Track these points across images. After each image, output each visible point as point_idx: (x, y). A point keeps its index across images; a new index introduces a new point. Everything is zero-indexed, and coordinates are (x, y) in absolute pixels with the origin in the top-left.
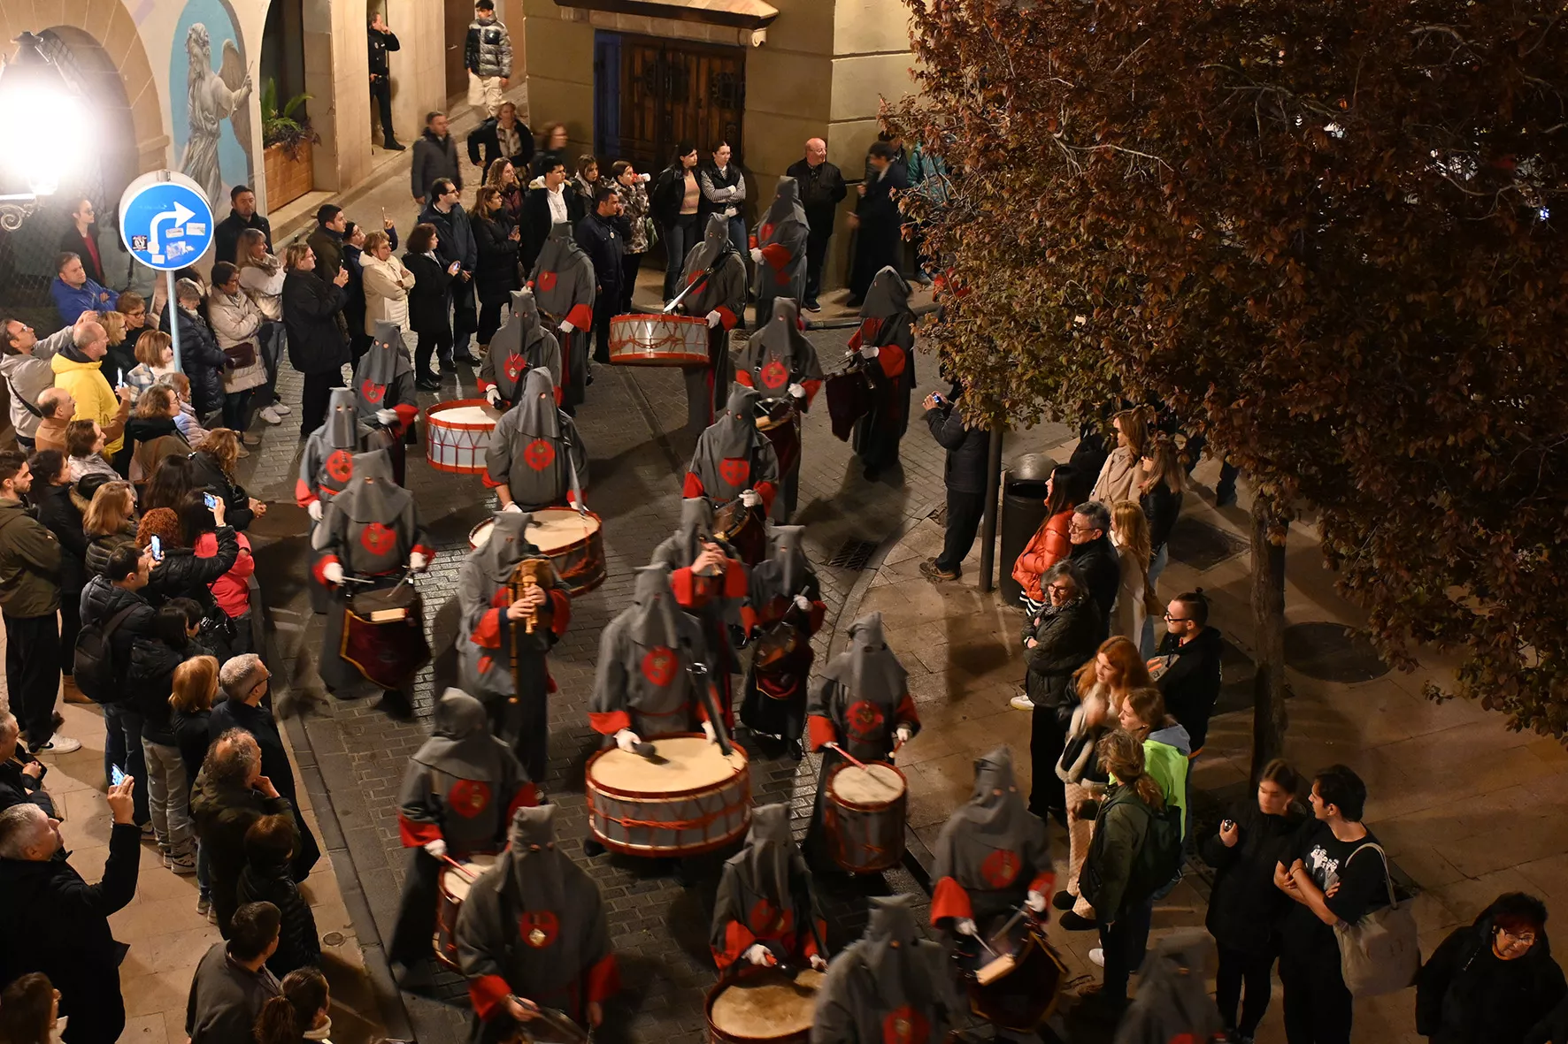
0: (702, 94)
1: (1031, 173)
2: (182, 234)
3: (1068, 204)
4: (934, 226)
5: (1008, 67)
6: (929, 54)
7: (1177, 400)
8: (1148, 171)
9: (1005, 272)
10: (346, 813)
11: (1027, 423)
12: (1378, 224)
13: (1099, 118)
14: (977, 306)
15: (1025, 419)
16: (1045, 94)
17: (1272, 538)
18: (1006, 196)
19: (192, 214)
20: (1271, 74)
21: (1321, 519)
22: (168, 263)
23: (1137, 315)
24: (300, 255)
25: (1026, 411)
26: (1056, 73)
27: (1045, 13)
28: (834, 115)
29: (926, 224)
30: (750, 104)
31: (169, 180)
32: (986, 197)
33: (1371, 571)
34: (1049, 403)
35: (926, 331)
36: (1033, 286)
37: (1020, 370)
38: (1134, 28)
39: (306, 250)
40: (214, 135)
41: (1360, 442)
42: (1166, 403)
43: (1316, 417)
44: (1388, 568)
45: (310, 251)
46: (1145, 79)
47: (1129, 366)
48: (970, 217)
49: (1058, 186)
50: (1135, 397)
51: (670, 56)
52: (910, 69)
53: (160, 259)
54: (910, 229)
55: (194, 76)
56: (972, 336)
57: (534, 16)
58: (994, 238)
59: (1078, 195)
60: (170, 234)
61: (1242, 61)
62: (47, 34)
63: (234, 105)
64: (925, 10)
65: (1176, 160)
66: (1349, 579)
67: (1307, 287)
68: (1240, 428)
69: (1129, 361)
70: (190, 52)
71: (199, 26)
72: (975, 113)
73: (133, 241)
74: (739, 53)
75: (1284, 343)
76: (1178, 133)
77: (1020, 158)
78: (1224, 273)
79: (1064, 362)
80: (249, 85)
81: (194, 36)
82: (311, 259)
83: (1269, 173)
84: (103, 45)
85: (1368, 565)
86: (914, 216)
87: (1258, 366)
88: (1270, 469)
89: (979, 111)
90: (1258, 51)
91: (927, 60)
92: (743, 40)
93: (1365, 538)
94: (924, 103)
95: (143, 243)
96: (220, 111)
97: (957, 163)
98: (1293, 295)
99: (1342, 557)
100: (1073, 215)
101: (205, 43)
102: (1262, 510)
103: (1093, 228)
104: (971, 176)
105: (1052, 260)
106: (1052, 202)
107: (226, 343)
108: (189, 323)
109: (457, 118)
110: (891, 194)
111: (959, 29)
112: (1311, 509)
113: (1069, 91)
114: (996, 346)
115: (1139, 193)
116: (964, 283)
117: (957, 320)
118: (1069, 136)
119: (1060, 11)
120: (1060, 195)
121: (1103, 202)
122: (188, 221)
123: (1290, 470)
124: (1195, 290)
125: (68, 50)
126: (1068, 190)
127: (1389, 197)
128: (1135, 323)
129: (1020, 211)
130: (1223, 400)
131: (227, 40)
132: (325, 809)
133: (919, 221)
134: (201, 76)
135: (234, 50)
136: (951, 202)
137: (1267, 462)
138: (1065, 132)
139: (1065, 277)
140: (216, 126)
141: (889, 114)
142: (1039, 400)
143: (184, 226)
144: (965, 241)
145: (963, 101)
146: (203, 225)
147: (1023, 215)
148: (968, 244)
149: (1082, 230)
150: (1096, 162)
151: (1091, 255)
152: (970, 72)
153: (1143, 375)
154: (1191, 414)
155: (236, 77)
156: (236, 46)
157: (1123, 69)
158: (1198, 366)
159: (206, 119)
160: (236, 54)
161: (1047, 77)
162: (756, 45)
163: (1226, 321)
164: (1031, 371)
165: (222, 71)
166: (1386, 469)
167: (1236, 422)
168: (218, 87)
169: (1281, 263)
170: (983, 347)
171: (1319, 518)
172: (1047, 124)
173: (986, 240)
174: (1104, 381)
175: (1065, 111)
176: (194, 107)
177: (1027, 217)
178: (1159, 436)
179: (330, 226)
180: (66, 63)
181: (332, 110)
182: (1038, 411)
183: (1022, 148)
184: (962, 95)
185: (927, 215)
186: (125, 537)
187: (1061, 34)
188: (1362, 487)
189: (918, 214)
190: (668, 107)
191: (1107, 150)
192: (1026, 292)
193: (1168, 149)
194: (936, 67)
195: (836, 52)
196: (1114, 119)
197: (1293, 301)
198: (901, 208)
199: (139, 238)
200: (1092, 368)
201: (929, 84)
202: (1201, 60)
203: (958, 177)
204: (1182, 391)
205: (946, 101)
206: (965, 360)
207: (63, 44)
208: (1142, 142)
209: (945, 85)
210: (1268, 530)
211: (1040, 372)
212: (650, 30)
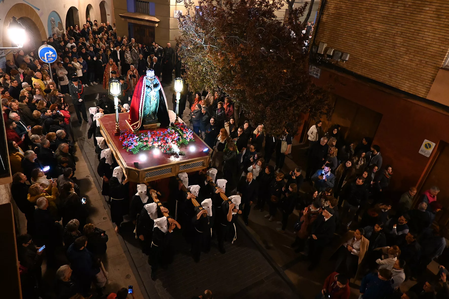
0: (148, 35)
22: (49, 62)
28: (170, 39)
30: (156, 37)
31: (47, 46)
33: (250, 113)
44: (252, 113)
51: (141, 28)
53: (47, 61)
55: (52, 27)
57: (117, 19)
60: (49, 56)
63: (61, 33)
65: (221, 48)
70: (51, 23)
71: (53, 18)
73: (41, 57)
74: (154, 28)
80: (64, 30)
81: (52, 20)
84: (33, 21)
92: (154, 26)
96: (58, 34)
101: (54, 21)
105: (202, 64)
113: (204, 35)
122: (52, 54)
128: (215, 74)
133: (181, 57)
134: (54, 28)
138: (204, 43)
139: (204, 67)
143: (51, 55)
155: (61, 28)
156: (60, 22)
157: (212, 32)
160: (61, 24)
162: (156, 27)
165: (58, 27)
168: (57, 30)
195: (170, 28)
198: (178, 54)
199: (43, 57)
200: (209, 82)
202: (225, 32)
208: (216, 45)
212: (138, 23)
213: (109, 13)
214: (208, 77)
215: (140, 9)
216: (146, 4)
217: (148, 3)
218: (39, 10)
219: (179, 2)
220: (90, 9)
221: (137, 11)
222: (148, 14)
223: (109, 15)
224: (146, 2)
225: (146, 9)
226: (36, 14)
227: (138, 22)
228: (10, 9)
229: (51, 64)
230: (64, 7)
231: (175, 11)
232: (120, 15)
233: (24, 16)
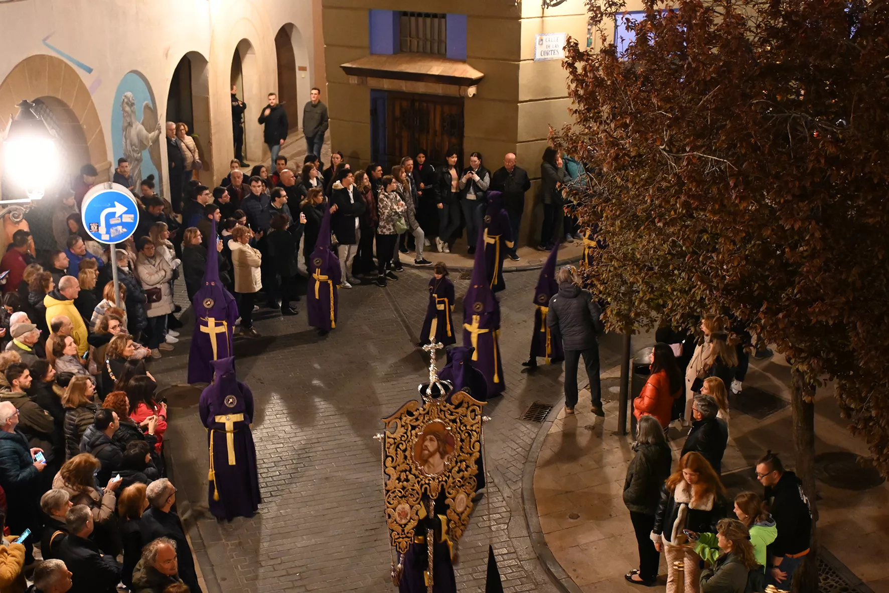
0: (438, 127)
1: (645, 171)
2: (120, 221)
3: (669, 190)
4: (585, 206)
5: (630, 105)
6: (580, 99)
7: (742, 312)
8: (720, 168)
9: (630, 234)
10: (224, 579)
11: (646, 328)
12: (870, 197)
13: (688, 136)
14: (613, 256)
15: (646, 325)
16: (653, 121)
17: (806, 399)
18: (630, 185)
19: (126, 209)
20: (797, 104)
21: (838, 386)
22: (111, 240)
23: (715, 258)
24: (193, 235)
25: (645, 321)
26: (660, 108)
27: (653, 71)
28: (519, 139)
29: (579, 205)
30: (468, 132)
31: (111, 188)
32: (617, 187)
33: (871, 418)
34: (660, 315)
35: (581, 272)
36: (648, 242)
37: (641, 294)
38: (708, 78)
39: (196, 232)
40: (139, 160)
41: (861, 336)
42: (735, 314)
43: (831, 323)
44: (882, 416)
45: (199, 233)
46: (717, 110)
47: (711, 291)
48: (607, 200)
49: (663, 179)
50: (716, 310)
51: (417, 104)
52: (569, 108)
53: (107, 237)
54: (570, 208)
55: (126, 124)
56: (611, 274)
57: (334, 82)
58: (622, 212)
59: (675, 185)
60: (112, 222)
61: (779, 98)
62: (38, 101)
63: (150, 142)
64: (577, 72)
65: (738, 162)
66: (857, 424)
67: (823, 239)
68: (783, 329)
69: (711, 288)
70: (124, 110)
71: (129, 94)
72: (609, 134)
73: (90, 226)
74: (459, 102)
75: (808, 276)
76: (739, 145)
77: (638, 162)
78: (769, 232)
79: (669, 290)
80: (159, 129)
81: (126, 100)
82: (199, 237)
83: (798, 167)
84: (71, 107)
85: (869, 415)
86: (572, 199)
87: (793, 290)
88: (803, 355)
89: (612, 133)
90: (789, 91)
91: (579, 102)
92: (462, 94)
93: (866, 397)
94: (577, 129)
95: (96, 228)
96: (142, 145)
97: (598, 165)
98: (814, 245)
99: (852, 409)
100: (673, 196)
101: (133, 104)
102: (797, 382)
103: (685, 205)
104: (607, 174)
105: (660, 224)
106: (659, 189)
107: (146, 287)
108: (124, 276)
109: (286, 146)
110: (557, 186)
111: (599, 82)
112: (831, 379)
113: (669, 118)
114: (625, 280)
115: (714, 183)
116: (605, 240)
117: (601, 264)
118: (668, 148)
119: (662, 70)
120: (664, 184)
121: (690, 190)
122: (124, 213)
123: (815, 354)
124: (753, 242)
125: (50, 111)
126: (669, 182)
127: (876, 181)
128: (714, 263)
129: (639, 195)
130: (771, 313)
131: (146, 102)
132: (211, 577)
133: (575, 203)
134: (130, 125)
135: (150, 108)
136: (595, 192)
137: (801, 351)
138: (667, 145)
139: (669, 236)
140: (139, 155)
141: (555, 136)
142: (653, 314)
143: (121, 216)
144: (604, 215)
145: (602, 127)
146: (132, 216)
147: (641, 198)
148: (607, 216)
149: (678, 206)
150: (687, 165)
151: (685, 222)
152: (605, 110)
153: (720, 297)
154: (752, 321)
155: (151, 123)
156: (151, 105)
157: (702, 104)
158: (756, 290)
159: (134, 150)
160: (152, 110)
161: (655, 110)
162: (470, 96)
163: (773, 261)
164: (648, 295)
165: (143, 121)
166: (878, 353)
167: (781, 326)
168: (140, 131)
169: (807, 223)
170: (617, 281)
171: (836, 386)
172: (655, 141)
173: (618, 213)
174: (695, 301)
175: (666, 131)
176: (126, 142)
177: (644, 198)
178: (731, 336)
179: (211, 217)
180: (49, 119)
181: (210, 143)
182: (653, 321)
183: (640, 156)
184: (601, 123)
185: (580, 199)
186: (86, 410)
187: (663, 84)
188: (863, 364)
189: (575, 198)
190: (417, 136)
191: (694, 156)
192: (644, 246)
193: (732, 156)
194: (584, 106)
195: (521, 98)
196: (699, 136)
197: (815, 248)
198: (564, 195)
199: (94, 225)
200: (687, 293)
201: (580, 117)
202: (751, 98)
203: (600, 174)
204: (745, 306)
205: (591, 128)
206: (606, 288)
207: (47, 107)
208: (715, 150)
209: (590, 118)
210: (803, 393)
211: (654, 295)
212: (404, 89)
213: (306, 64)
214: (683, 275)
215: (415, 42)
216: (436, 20)
217: (444, 16)
218: (90, 71)
219: (555, 5)
220: (245, 53)
221: (401, 48)
222: (441, 56)
223: (303, 69)
224: (435, 16)
225: (436, 37)
226: (82, 86)
227: (405, 86)
228: (7, 77)
229: (118, 246)
230: (167, 55)
231: (538, 38)
232: (345, 68)
233: (46, 95)
